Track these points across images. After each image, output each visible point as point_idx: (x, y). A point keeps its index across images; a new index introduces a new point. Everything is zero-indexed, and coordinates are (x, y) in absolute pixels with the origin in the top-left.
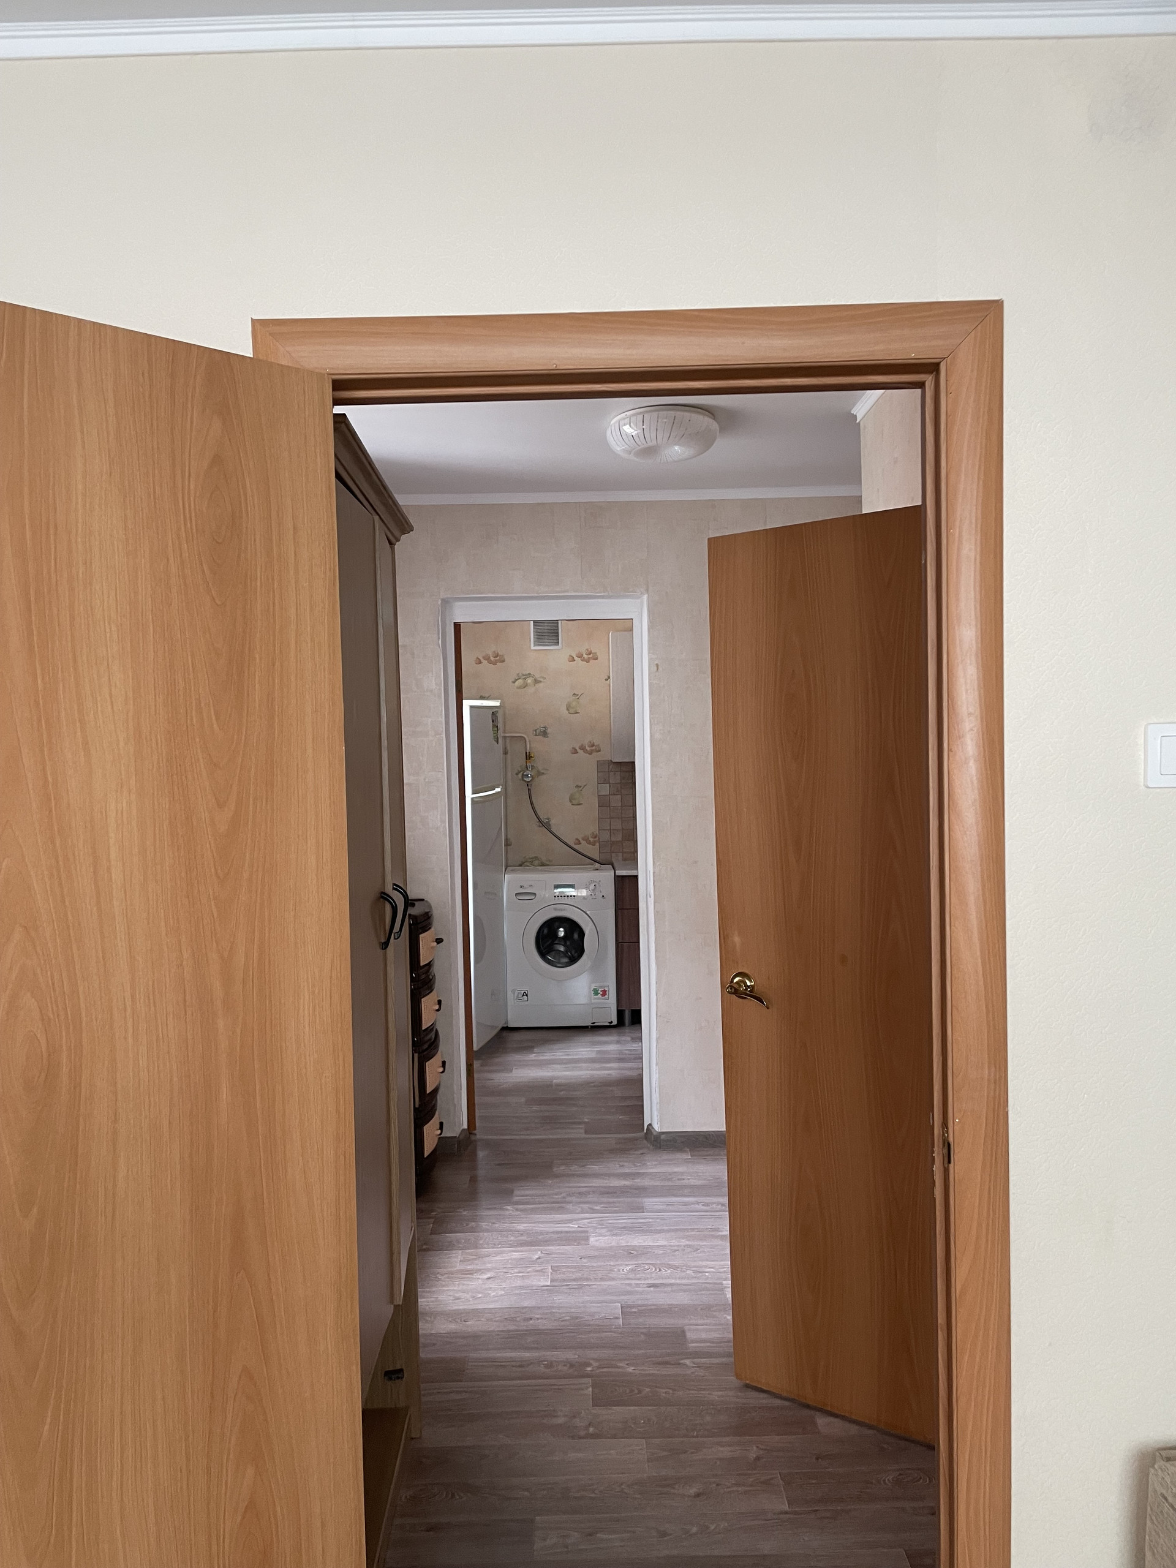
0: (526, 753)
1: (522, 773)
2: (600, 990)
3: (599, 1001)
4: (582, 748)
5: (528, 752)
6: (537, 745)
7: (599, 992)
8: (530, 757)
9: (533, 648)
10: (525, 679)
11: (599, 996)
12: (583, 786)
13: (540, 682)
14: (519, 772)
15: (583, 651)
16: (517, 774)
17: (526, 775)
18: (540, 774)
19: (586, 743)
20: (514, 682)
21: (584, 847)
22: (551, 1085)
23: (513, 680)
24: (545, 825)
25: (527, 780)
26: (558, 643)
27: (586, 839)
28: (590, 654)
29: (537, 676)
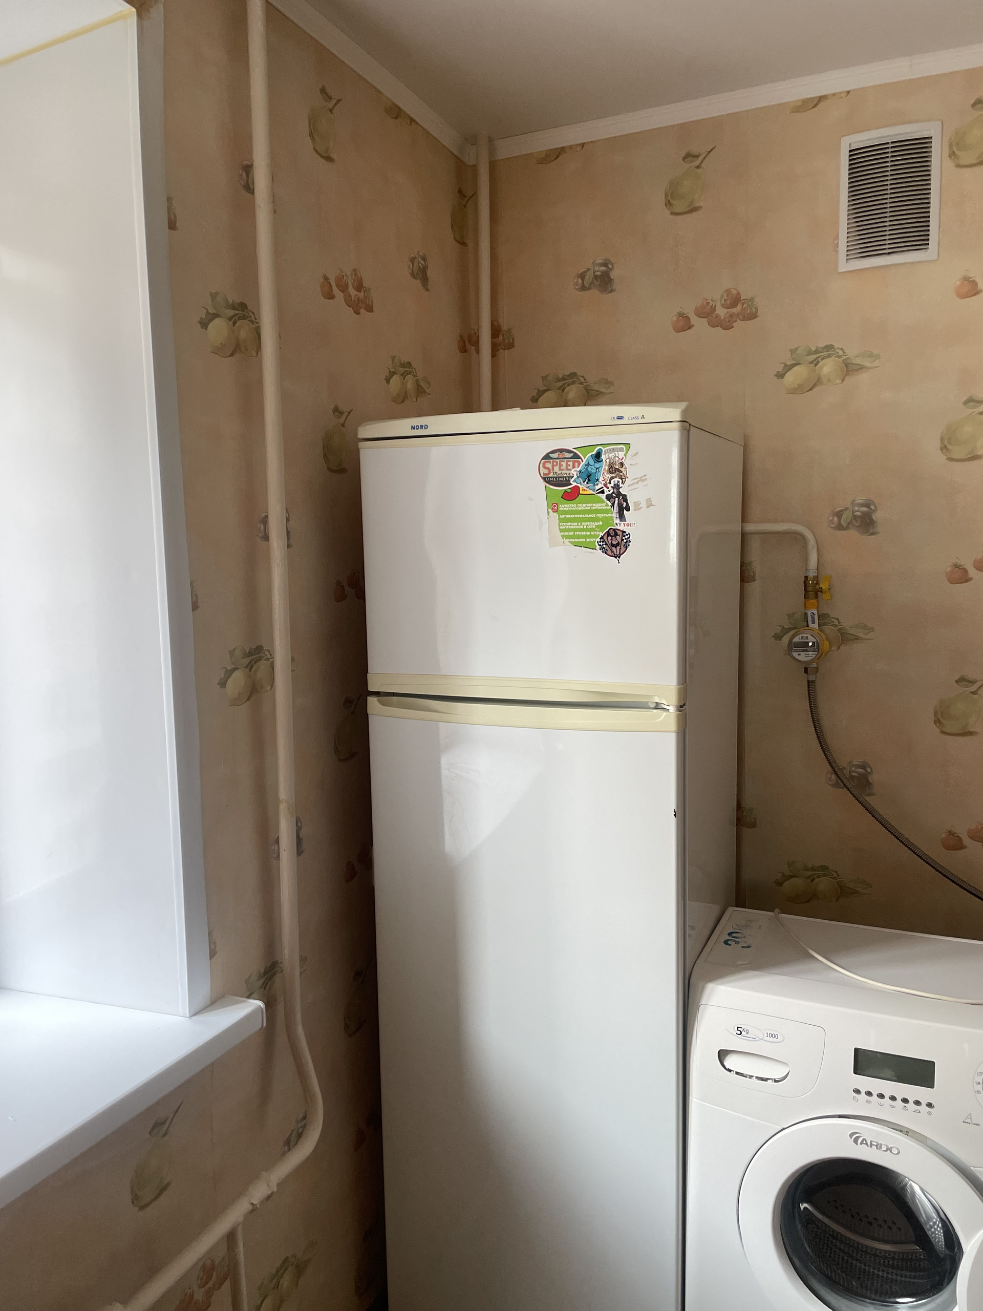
0: (806, 578)
1: (791, 633)
5: (812, 576)
6: (841, 557)
9: (843, 266)
10: (816, 363)
13: (861, 368)
14: (785, 631)
16: (778, 637)
17: (797, 645)
18: (845, 638)
20: (780, 376)
21: (974, 861)
23: (780, 368)
24: (853, 783)
25: (805, 656)
26: (923, 243)
29: (852, 352)
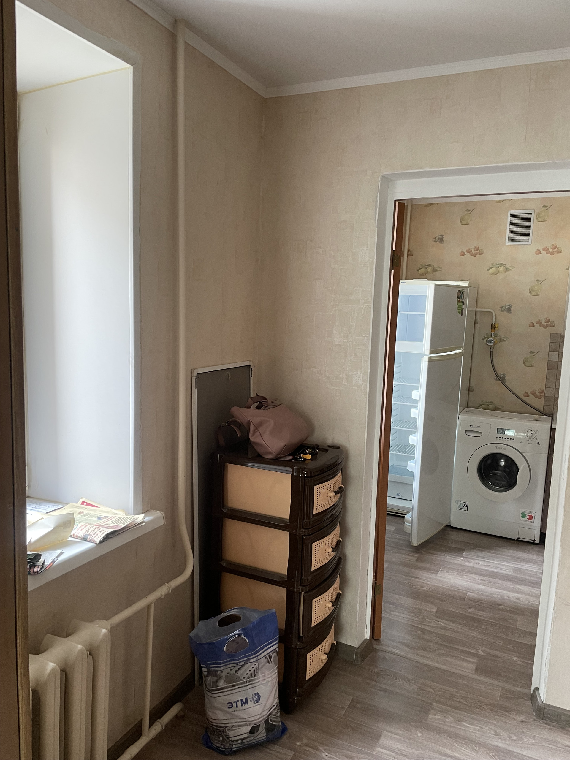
0: (492, 324)
1: (487, 338)
2: (528, 514)
3: (525, 523)
4: (539, 323)
5: (493, 323)
6: (502, 319)
7: (526, 516)
8: (495, 328)
9: (507, 243)
10: (498, 267)
11: (526, 519)
12: (536, 352)
13: (510, 270)
14: (485, 338)
15: (549, 246)
16: (483, 339)
17: (489, 341)
18: (501, 340)
19: (542, 319)
20: (488, 270)
21: (531, 400)
22: (463, 599)
23: (488, 268)
24: (502, 379)
25: (490, 344)
26: (528, 239)
27: (534, 393)
28: (555, 249)
29: (508, 265)
